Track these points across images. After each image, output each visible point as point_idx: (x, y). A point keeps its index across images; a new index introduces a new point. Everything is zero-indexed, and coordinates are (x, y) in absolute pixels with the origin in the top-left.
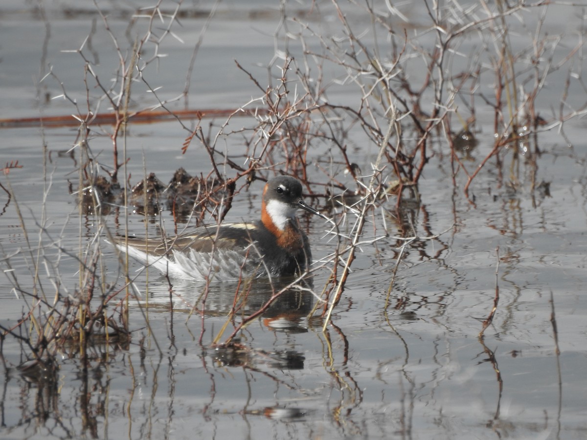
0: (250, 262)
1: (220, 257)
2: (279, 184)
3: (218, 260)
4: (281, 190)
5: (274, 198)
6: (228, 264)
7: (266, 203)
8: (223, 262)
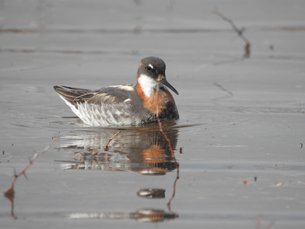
0: (121, 115)
1: (102, 109)
2: (148, 64)
3: (100, 111)
4: (150, 68)
5: (144, 73)
6: (106, 114)
7: (138, 76)
8: (103, 112)
